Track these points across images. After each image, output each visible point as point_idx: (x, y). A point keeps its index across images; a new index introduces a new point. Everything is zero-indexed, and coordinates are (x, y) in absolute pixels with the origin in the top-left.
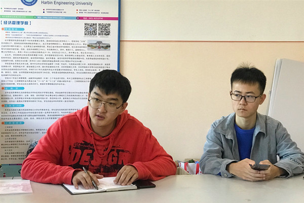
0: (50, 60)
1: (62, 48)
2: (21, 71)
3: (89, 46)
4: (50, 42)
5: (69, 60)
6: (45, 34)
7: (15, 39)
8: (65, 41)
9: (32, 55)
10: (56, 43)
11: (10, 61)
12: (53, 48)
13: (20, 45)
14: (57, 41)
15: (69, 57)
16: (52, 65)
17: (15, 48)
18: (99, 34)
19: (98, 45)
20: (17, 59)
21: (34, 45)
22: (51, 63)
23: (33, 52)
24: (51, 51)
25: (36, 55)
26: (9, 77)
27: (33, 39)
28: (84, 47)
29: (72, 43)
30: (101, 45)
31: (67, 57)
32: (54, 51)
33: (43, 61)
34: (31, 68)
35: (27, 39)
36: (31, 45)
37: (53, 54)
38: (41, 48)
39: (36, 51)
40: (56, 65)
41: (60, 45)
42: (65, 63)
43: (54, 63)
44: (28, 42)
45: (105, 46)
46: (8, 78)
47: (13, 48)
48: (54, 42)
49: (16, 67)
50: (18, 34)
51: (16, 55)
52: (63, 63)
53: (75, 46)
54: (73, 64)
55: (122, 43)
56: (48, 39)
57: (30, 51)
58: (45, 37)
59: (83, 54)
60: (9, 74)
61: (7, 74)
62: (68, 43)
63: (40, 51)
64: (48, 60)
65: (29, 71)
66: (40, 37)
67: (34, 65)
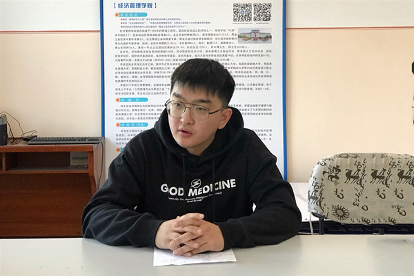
0: (184, 58)
1: (201, 41)
2: (143, 75)
3: (239, 37)
4: (184, 33)
6: (176, 21)
7: (134, 29)
8: (205, 31)
9: (159, 52)
10: (192, 33)
11: (127, 60)
12: (187, 41)
13: (141, 37)
14: (194, 31)
15: (210, 53)
17: (134, 41)
18: (255, 20)
19: (253, 35)
20: (137, 58)
21: (161, 37)
23: (160, 47)
24: (185, 46)
25: (164, 52)
26: (126, 83)
27: (159, 29)
28: (233, 39)
29: (216, 33)
30: (258, 35)
31: (208, 53)
32: (189, 45)
33: (174, 60)
34: (157, 70)
35: (151, 29)
36: (157, 37)
37: (188, 50)
38: (171, 41)
39: (164, 45)
41: (198, 37)
44: (152, 33)
45: (264, 36)
46: (124, 85)
47: (131, 41)
49: (136, 68)
50: (138, 21)
51: (135, 52)
53: (220, 37)
55: (288, 32)
56: (181, 29)
57: (155, 46)
58: (176, 25)
59: (231, 49)
60: (126, 79)
61: (123, 79)
63: (170, 45)
64: (181, 58)
65: (154, 75)
66: (170, 25)
67: (161, 66)
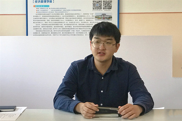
0: (68, 28)
1: (77, 19)
3: (96, 17)
5: (81, 28)
6: (64, 9)
7: (43, 13)
8: (78, 14)
9: (55, 25)
10: (72, 15)
11: (39, 29)
12: (70, 19)
13: (46, 17)
14: (73, 14)
15: (81, 26)
16: (69, 32)
17: (43, 19)
18: (104, 9)
19: (103, 16)
20: (44, 28)
21: (56, 17)
22: (69, 30)
23: (56, 22)
24: (69, 22)
25: (58, 25)
27: (55, 13)
28: (92, 18)
29: (84, 15)
30: (105, 17)
31: (80, 26)
32: (71, 21)
33: (63, 29)
34: (54, 34)
35: (51, 13)
36: (54, 17)
37: (70, 24)
38: (61, 19)
39: (58, 21)
40: (72, 32)
41: (75, 17)
42: (79, 30)
43: (70, 30)
44: (52, 15)
45: (108, 17)
47: (41, 19)
48: (71, 15)
49: (43, 33)
50: (45, 9)
51: (43, 25)
52: (77, 30)
53: (86, 17)
54: (85, 31)
55: (120, 15)
56: (66, 13)
57: (53, 22)
58: (64, 11)
59: (91, 23)
62: (81, 15)
63: (61, 22)
64: (66, 28)
66: (61, 11)
67: (56, 32)
